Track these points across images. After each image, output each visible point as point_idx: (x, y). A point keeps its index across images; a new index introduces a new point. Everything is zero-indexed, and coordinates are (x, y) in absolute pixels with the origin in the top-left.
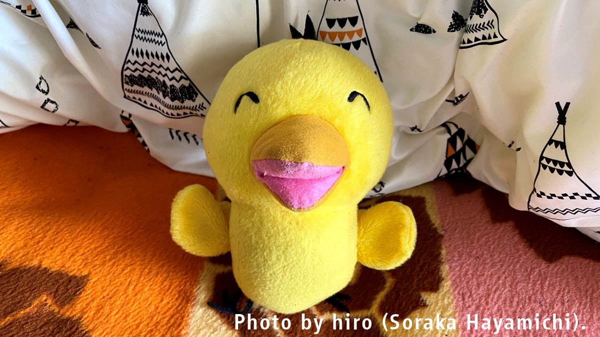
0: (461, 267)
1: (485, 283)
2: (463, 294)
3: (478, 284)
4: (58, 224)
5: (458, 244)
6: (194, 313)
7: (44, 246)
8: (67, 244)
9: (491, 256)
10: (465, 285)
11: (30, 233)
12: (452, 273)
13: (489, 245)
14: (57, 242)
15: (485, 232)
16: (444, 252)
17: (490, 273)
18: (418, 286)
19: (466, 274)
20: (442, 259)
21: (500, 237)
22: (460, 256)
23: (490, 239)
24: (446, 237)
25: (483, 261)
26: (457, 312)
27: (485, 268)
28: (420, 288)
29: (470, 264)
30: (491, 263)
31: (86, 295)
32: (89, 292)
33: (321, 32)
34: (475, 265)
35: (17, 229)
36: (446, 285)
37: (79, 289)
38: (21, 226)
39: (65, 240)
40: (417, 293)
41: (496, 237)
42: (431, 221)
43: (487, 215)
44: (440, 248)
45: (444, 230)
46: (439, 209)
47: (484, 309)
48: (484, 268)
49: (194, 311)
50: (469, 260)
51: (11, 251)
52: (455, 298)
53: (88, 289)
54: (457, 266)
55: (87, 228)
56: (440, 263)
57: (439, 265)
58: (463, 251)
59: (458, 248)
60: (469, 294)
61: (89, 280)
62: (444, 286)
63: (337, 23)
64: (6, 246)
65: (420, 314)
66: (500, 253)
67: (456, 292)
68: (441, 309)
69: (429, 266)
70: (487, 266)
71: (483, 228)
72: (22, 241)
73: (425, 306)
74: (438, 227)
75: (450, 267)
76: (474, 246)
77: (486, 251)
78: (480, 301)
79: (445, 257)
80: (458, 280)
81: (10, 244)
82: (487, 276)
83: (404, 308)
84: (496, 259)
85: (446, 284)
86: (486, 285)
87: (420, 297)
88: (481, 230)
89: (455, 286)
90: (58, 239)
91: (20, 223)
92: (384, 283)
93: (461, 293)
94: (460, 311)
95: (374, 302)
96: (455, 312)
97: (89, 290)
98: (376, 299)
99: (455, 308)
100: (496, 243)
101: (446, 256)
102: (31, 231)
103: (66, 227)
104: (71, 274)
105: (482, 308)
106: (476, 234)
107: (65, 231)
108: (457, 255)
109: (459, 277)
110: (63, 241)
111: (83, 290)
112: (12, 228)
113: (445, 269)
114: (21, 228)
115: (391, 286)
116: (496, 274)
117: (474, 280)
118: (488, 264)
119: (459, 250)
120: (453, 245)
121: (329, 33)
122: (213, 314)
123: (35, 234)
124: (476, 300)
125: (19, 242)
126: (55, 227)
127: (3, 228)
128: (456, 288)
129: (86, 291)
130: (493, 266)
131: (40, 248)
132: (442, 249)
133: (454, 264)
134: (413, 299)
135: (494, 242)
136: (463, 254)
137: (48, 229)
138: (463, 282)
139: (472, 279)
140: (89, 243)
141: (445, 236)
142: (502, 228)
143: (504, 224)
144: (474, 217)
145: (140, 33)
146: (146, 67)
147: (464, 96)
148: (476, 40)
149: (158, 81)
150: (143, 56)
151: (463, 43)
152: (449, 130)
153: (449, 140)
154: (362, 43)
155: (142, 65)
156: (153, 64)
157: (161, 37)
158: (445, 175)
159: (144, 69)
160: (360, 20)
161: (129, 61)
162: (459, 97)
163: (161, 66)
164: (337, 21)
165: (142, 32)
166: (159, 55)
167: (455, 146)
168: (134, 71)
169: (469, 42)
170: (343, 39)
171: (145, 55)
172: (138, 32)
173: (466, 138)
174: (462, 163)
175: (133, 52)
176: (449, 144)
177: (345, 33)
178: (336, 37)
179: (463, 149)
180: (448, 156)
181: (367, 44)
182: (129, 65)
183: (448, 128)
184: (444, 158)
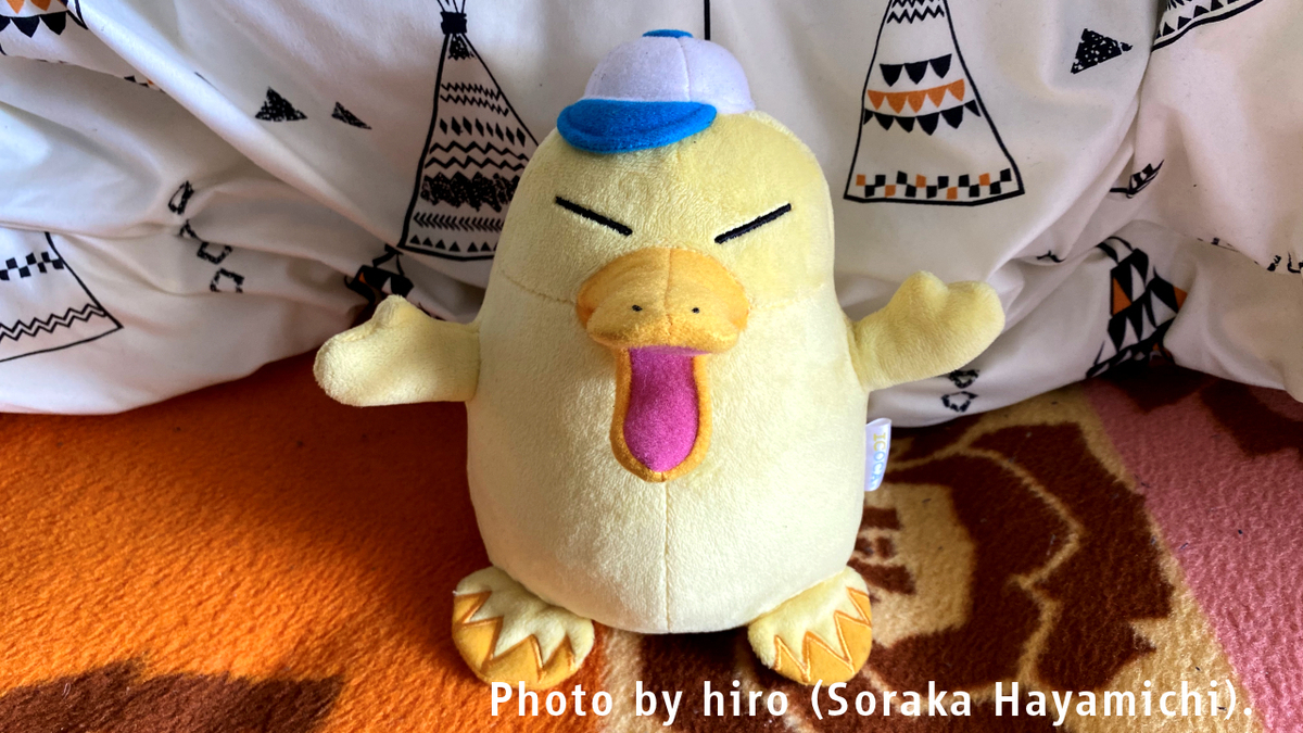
0: (1207, 556)
1: (1275, 584)
2: (1230, 614)
3: (1257, 588)
5: (1184, 511)
6: (608, 728)
7: (232, 624)
8: (285, 616)
9: (1267, 525)
10: (1228, 594)
12: (1189, 573)
13: (1256, 503)
14: (260, 615)
15: (1237, 477)
16: (1156, 530)
17: (1277, 561)
18: (1118, 609)
19: (1223, 565)
20: (1157, 545)
21: (1275, 484)
22: (1198, 533)
23: (1255, 491)
24: (1152, 499)
25: (1253, 538)
26: (1229, 654)
27: (1264, 551)
28: (1124, 613)
29: (1225, 549)
30: (1274, 539)
31: (342, 716)
32: (349, 707)
33: (870, 92)
34: (1237, 550)
36: (1185, 599)
37: (323, 705)
39: (279, 607)
40: (1121, 625)
41: (1266, 484)
42: (1106, 472)
43: (1228, 445)
44: (1143, 523)
45: (1143, 484)
46: (1116, 443)
47: (1291, 641)
48: (1259, 553)
49: (608, 724)
50: (1220, 540)
52: (1214, 625)
53: (343, 702)
54: (1197, 556)
55: (326, 575)
56: (1154, 554)
57: (1153, 558)
58: (1199, 523)
59: (1187, 518)
60: (1243, 614)
61: (343, 684)
62: (1179, 602)
63: (904, 73)
65: (1143, 668)
66: (1287, 518)
67: (1213, 612)
68: (1190, 654)
69: (1132, 563)
70: (1267, 548)
71: (1230, 469)
73: (1149, 650)
74: (1127, 481)
75: (1182, 561)
76: (1222, 510)
77: (1253, 516)
78: (1274, 625)
79: (1162, 542)
80: (1209, 586)
82: (1274, 568)
83: (1101, 660)
84: (1282, 531)
85: (1183, 597)
86: (1278, 590)
87: (1131, 632)
88: (1226, 475)
89: (1207, 598)
90: (263, 607)
92: (1037, 612)
93: (1224, 611)
94: (1235, 652)
95: (1023, 658)
96: (1225, 657)
97: (346, 703)
98: (1024, 651)
99: (1220, 646)
100: (1270, 497)
101: (1165, 536)
103: (275, 576)
104: (300, 679)
105: (1285, 640)
106: (1217, 484)
107: (275, 586)
108: (1188, 534)
109: (1209, 578)
110: (274, 610)
111: (333, 705)
113: (1170, 566)
115: (1054, 619)
116: (1293, 562)
117: (1246, 580)
118: (1266, 543)
119: (1191, 521)
120: (1172, 513)
121: (889, 96)
122: (653, 724)
124: (1266, 623)
128: (1210, 601)
129: (339, 708)
130: (1279, 545)
131: (221, 630)
132: (1149, 525)
133: (1189, 553)
134: (1116, 639)
135: (1265, 497)
136: (1202, 529)
138: (1221, 587)
139: (1241, 579)
140: (335, 608)
141: (1148, 497)
142: (1274, 465)
143: (1274, 455)
144: (1201, 450)
145: (451, 91)
146: (474, 153)
147: (1154, 167)
148: (1182, 21)
149: (498, 183)
150: (470, 131)
151: (1159, 36)
152: (1112, 253)
153: (1114, 273)
154: (967, 113)
155: (466, 150)
156: (490, 146)
157: (497, 98)
158: (1111, 361)
159: (470, 160)
160: (955, 61)
161: (437, 146)
162: (1144, 171)
163: (506, 151)
164: (904, 68)
165: (456, 89)
166: (504, 131)
167: (1128, 289)
168: (446, 166)
169: (1168, 30)
170: (920, 106)
171: (474, 129)
172: (447, 89)
173: (1150, 276)
174: (1148, 331)
175: (444, 126)
176: (1115, 282)
177: (924, 93)
178: (903, 103)
179: (1145, 299)
180: (1117, 310)
181: (978, 114)
182: (438, 154)
183: (1106, 249)
184: (1108, 316)
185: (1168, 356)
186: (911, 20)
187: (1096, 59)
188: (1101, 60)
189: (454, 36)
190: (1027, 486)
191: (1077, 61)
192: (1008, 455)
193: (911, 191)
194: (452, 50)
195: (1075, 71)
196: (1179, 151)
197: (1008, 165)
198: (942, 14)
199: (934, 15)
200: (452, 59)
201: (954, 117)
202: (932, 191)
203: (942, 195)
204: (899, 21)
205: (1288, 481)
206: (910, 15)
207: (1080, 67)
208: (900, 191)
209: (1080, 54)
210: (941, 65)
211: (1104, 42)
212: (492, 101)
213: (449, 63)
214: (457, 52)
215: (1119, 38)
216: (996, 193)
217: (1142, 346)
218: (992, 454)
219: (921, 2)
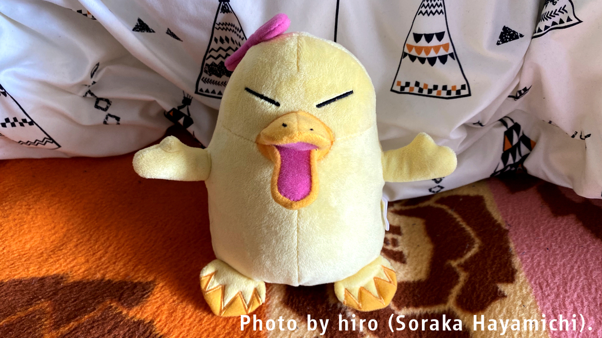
0: (532, 258)
1: (560, 272)
2: (540, 284)
3: (552, 273)
4: (117, 238)
5: (525, 238)
6: (270, 313)
7: (107, 262)
8: (130, 257)
9: (559, 247)
10: (540, 275)
11: (90, 249)
12: (524, 265)
13: (556, 237)
14: (119, 257)
15: (549, 224)
16: (512, 245)
17: (562, 263)
18: (492, 278)
19: (539, 262)
20: (512, 252)
21: (564, 230)
22: (530, 248)
23: (556, 231)
24: (512, 231)
25: (553, 252)
26: (538, 301)
27: (557, 258)
28: (495, 280)
29: (540, 256)
30: (561, 253)
31: (155, 299)
32: (158, 296)
33: (407, 45)
34: (546, 256)
35: (77, 245)
36: (521, 276)
37: (147, 293)
38: (80, 243)
39: (127, 254)
40: (493, 285)
41: (561, 229)
42: (493, 218)
43: (547, 211)
44: (507, 242)
45: (509, 225)
46: (499, 206)
47: (564, 297)
48: (555, 259)
50: (539, 252)
51: (72, 265)
52: (533, 288)
53: (156, 293)
54: (528, 258)
56: (510, 256)
57: (509, 257)
58: (531, 243)
59: (526, 241)
60: (545, 284)
62: (519, 277)
63: (423, 38)
64: (66, 260)
65: (501, 304)
66: (568, 245)
67: (532, 282)
68: (521, 299)
69: (500, 259)
70: (558, 257)
71: (546, 222)
72: (83, 257)
73: (504, 296)
74: (502, 223)
75: (522, 260)
76: (541, 239)
77: (554, 242)
78: (558, 290)
79: (514, 251)
80: (532, 271)
81: (71, 259)
82: (560, 265)
83: (483, 299)
84: (565, 250)
85: (521, 275)
86: (561, 275)
87: (497, 288)
88: (544, 224)
89: (530, 276)
91: (79, 240)
92: (458, 277)
93: (537, 282)
94: (540, 300)
95: (450, 296)
96: (536, 301)
98: (451, 293)
99: (534, 297)
100: (562, 235)
101: (516, 248)
102: (90, 247)
104: (136, 281)
105: (562, 296)
106: (540, 227)
108: (526, 248)
109: (532, 267)
112: (71, 245)
113: (517, 261)
114: (81, 244)
115: (465, 280)
116: (569, 264)
117: (548, 270)
118: (558, 254)
119: (527, 242)
120: (520, 239)
121: (416, 47)
122: (290, 312)
123: (95, 250)
124: (554, 289)
125: (80, 258)
126: (115, 242)
127: (63, 245)
128: (532, 278)
130: (564, 256)
131: (102, 264)
132: (509, 242)
133: (525, 256)
134: (490, 291)
135: (560, 234)
136: (532, 246)
137: (108, 245)
138: (537, 272)
139: (546, 269)
140: (152, 254)
141: (510, 231)
142: (565, 221)
143: (566, 217)
144: (535, 212)
146: (230, 52)
147: (528, 88)
148: (546, 27)
150: (228, 42)
151: (535, 33)
152: (505, 124)
153: (506, 133)
154: (449, 58)
155: (226, 51)
157: (240, 32)
158: (501, 171)
159: (227, 55)
160: (446, 35)
161: (212, 50)
162: (523, 90)
164: (423, 36)
165: (222, 25)
167: (511, 140)
168: (216, 59)
169: (540, 30)
170: (429, 53)
171: (230, 41)
172: (219, 25)
173: (521, 134)
174: (518, 158)
175: (216, 41)
177: (431, 47)
178: (422, 51)
179: (518, 145)
180: (505, 150)
181: (454, 59)
182: (213, 53)
183: (503, 122)
184: (501, 152)
185: (525, 170)
186: (429, 15)
187: (508, 40)
188: (510, 40)
189: (224, 3)
190: (459, 222)
191: (499, 40)
192: (451, 208)
193: (421, 90)
194: (222, 10)
195: (498, 44)
196: (538, 83)
197: (465, 83)
198: (443, 13)
199: (439, 14)
200: (222, 13)
201: (443, 59)
202: (430, 91)
203: (434, 93)
204: (424, 15)
205: (570, 228)
206: (429, 13)
207: (501, 43)
208: (416, 90)
209: (501, 37)
210: (440, 36)
211: (512, 33)
212: (238, 32)
213: (220, 15)
214: (225, 10)
215: (519, 31)
216: (459, 95)
217: (515, 165)
218: (444, 207)
219: (434, 7)
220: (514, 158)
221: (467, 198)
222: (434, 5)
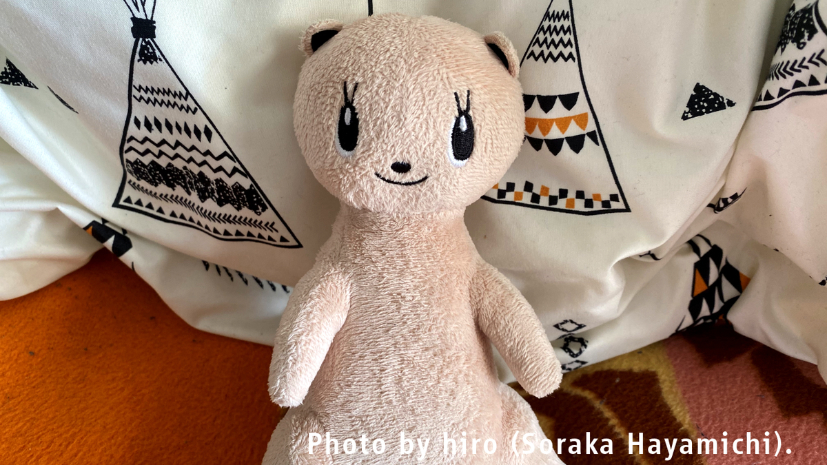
63: (536, 103)
142: (804, 427)
143: (805, 418)
144: (749, 407)
145: (142, 93)
146: (165, 148)
147: (739, 195)
148: (782, 91)
149: (187, 174)
150: (160, 129)
151: (760, 100)
152: (696, 249)
153: (697, 266)
154: (588, 140)
155: (158, 145)
156: (178, 144)
157: (186, 99)
158: (689, 328)
159: (161, 153)
160: (582, 97)
161: (132, 138)
162: (731, 197)
163: (193, 148)
164: (536, 98)
165: (146, 90)
166: (192, 129)
167: (706, 276)
168: (143, 154)
169: (768, 97)
170: (548, 132)
171: (164, 128)
172: (139, 91)
173: (723, 263)
174: (718, 305)
175: (137, 123)
176: (697, 272)
177: (552, 121)
178: (534, 127)
179: (718, 283)
180: (696, 294)
181: (597, 144)
182: (133, 144)
183: (693, 245)
184: (689, 298)
185: (730, 326)
186: (545, 60)
187: (704, 110)
188: (708, 112)
189: (144, 40)
191: (687, 110)
192: (600, 396)
193: (536, 198)
194: (141, 54)
196: (760, 186)
197: (616, 191)
198: (574, 59)
199: (566, 60)
200: (141, 62)
201: (576, 144)
202: (553, 200)
203: (562, 203)
204: (536, 59)
205: (815, 443)
206: (546, 56)
207: (690, 115)
208: (527, 197)
209: (691, 104)
210: (569, 101)
211: (712, 97)
212: (180, 102)
213: (138, 65)
214: (145, 55)
215: (726, 95)
216: (607, 208)
217: (713, 316)
218: (588, 395)
219: (556, 47)
220: (711, 306)
221: (628, 375)
222: (557, 42)
